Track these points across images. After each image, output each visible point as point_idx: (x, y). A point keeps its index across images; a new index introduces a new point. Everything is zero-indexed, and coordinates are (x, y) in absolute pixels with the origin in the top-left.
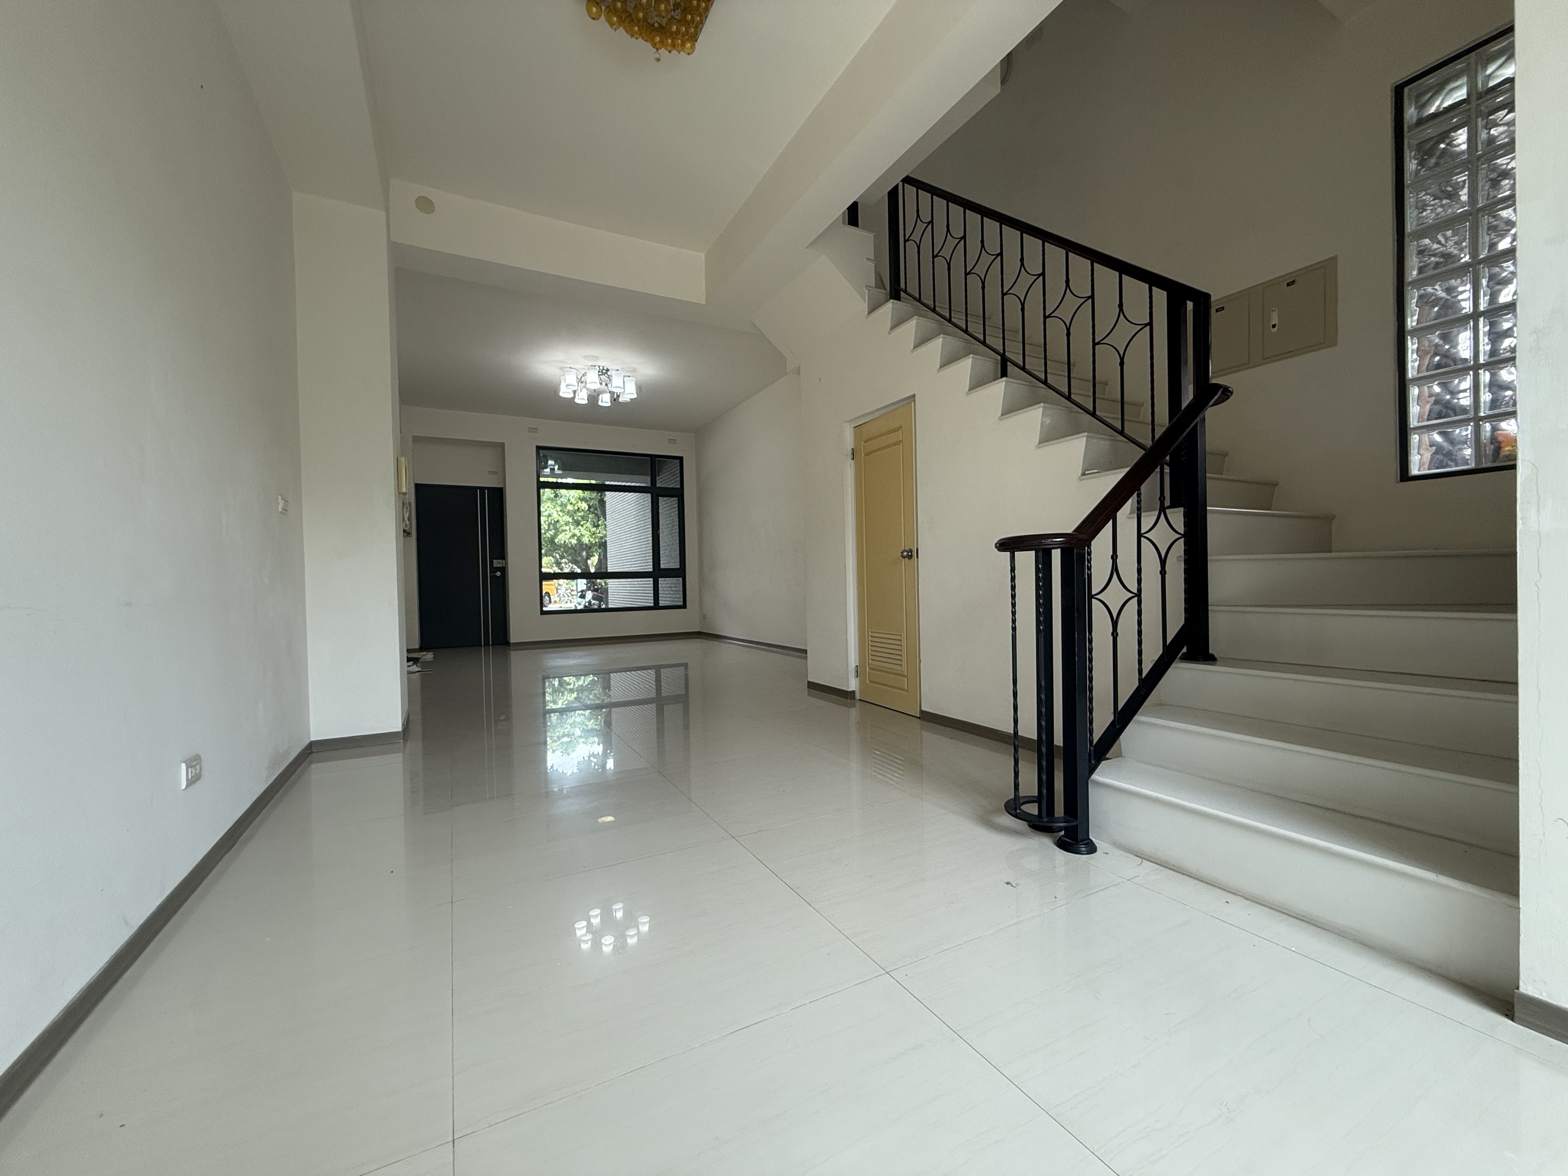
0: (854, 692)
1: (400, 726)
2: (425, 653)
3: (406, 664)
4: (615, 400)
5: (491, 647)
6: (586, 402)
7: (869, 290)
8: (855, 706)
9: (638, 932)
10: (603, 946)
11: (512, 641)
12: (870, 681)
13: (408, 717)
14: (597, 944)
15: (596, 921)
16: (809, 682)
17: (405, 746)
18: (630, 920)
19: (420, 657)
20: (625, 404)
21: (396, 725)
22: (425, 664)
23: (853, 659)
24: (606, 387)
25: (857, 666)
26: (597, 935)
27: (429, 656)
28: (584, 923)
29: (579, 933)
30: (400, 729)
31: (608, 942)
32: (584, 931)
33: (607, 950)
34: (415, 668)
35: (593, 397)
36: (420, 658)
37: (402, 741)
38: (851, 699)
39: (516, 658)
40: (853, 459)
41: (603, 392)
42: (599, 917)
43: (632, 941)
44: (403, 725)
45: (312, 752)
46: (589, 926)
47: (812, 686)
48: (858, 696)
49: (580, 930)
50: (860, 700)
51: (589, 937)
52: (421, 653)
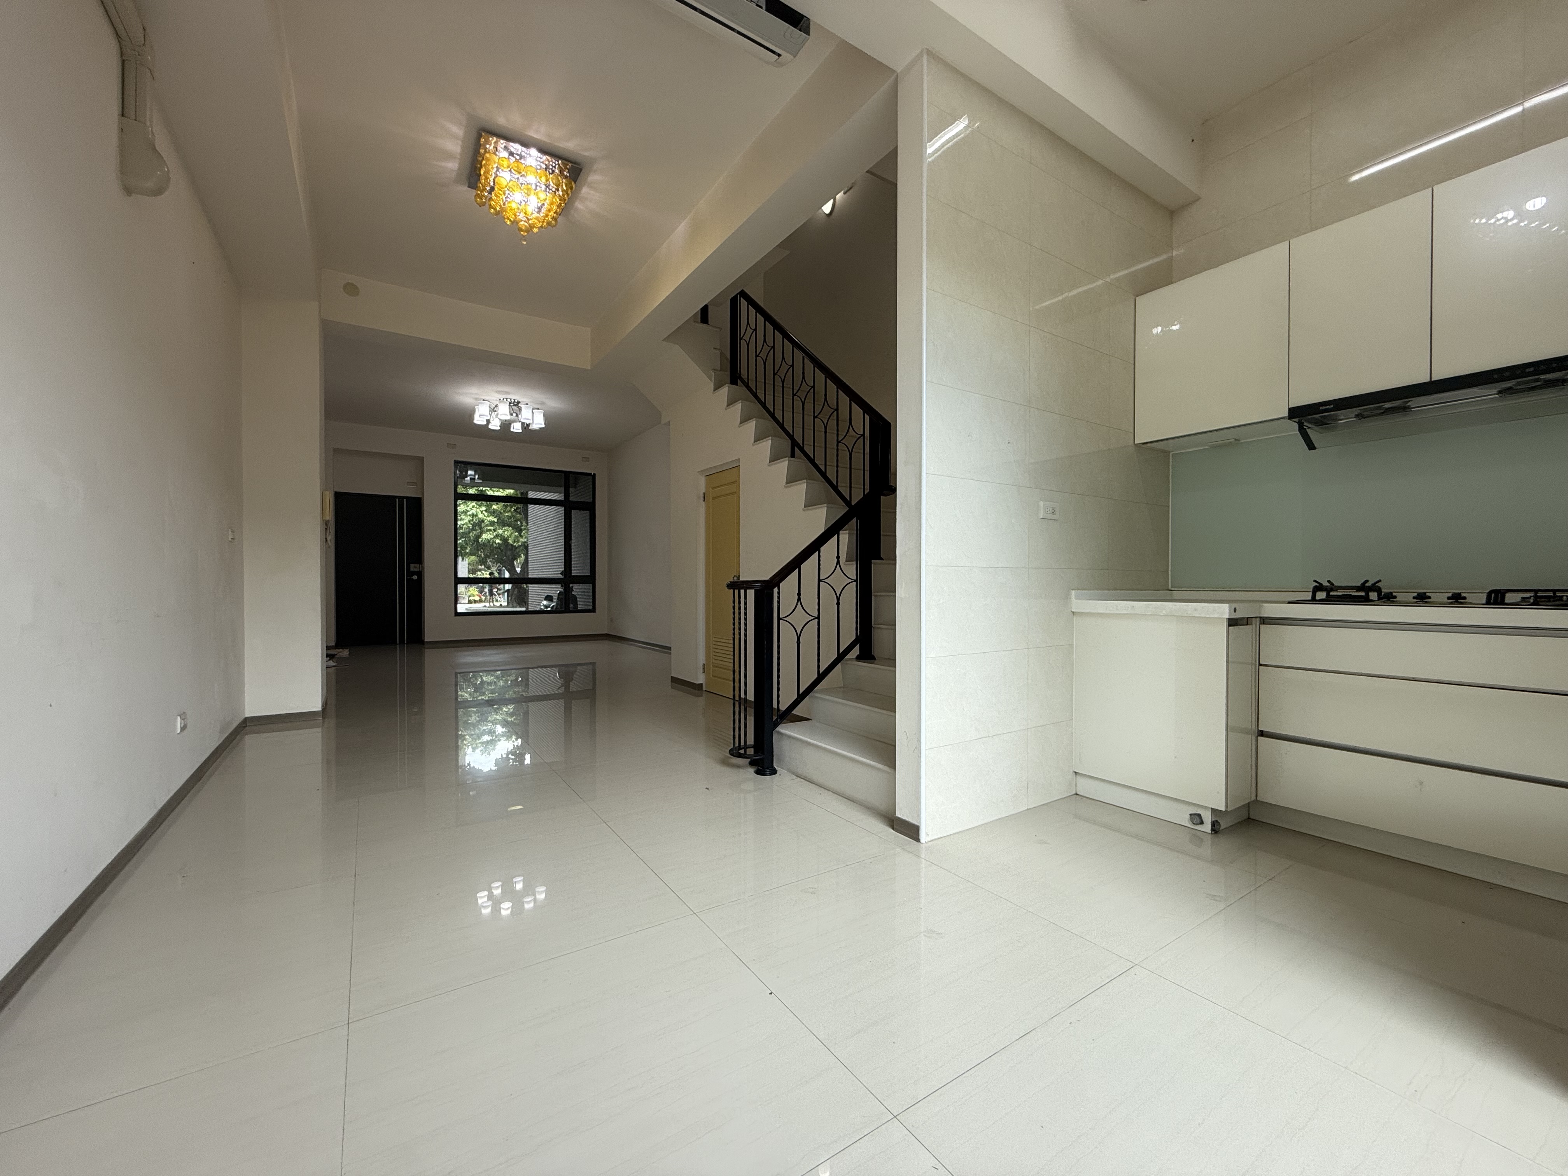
0: (701, 684)
1: (320, 706)
2: (341, 650)
3: (325, 659)
4: (525, 428)
5: (406, 645)
6: (498, 428)
7: (714, 373)
8: (702, 696)
9: (535, 900)
10: (502, 911)
11: (426, 640)
12: (713, 676)
13: (326, 701)
14: (496, 909)
15: (497, 892)
16: (671, 677)
17: (323, 722)
18: (529, 889)
19: (335, 653)
20: (534, 431)
21: (317, 706)
22: (341, 660)
23: (702, 659)
24: (517, 418)
25: (704, 664)
26: (496, 903)
27: (345, 653)
28: (486, 893)
29: (480, 901)
30: (320, 709)
31: (506, 908)
32: (486, 899)
33: (504, 913)
34: (331, 663)
35: (506, 425)
36: (336, 655)
37: (321, 718)
38: (698, 690)
39: (430, 656)
40: (704, 501)
41: (514, 421)
42: (500, 889)
43: (528, 906)
44: (323, 706)
45: (246, 726)
46: (491, 897)
47: (675, 680)
48: (704, 689)
49: (482, 897)
50: (706, 691)
51: (490, 903)
52: (337, 650)
